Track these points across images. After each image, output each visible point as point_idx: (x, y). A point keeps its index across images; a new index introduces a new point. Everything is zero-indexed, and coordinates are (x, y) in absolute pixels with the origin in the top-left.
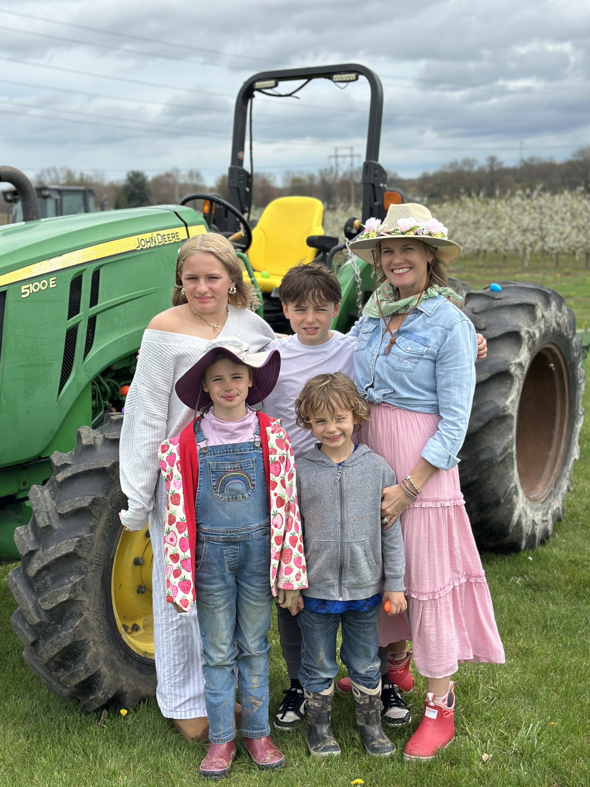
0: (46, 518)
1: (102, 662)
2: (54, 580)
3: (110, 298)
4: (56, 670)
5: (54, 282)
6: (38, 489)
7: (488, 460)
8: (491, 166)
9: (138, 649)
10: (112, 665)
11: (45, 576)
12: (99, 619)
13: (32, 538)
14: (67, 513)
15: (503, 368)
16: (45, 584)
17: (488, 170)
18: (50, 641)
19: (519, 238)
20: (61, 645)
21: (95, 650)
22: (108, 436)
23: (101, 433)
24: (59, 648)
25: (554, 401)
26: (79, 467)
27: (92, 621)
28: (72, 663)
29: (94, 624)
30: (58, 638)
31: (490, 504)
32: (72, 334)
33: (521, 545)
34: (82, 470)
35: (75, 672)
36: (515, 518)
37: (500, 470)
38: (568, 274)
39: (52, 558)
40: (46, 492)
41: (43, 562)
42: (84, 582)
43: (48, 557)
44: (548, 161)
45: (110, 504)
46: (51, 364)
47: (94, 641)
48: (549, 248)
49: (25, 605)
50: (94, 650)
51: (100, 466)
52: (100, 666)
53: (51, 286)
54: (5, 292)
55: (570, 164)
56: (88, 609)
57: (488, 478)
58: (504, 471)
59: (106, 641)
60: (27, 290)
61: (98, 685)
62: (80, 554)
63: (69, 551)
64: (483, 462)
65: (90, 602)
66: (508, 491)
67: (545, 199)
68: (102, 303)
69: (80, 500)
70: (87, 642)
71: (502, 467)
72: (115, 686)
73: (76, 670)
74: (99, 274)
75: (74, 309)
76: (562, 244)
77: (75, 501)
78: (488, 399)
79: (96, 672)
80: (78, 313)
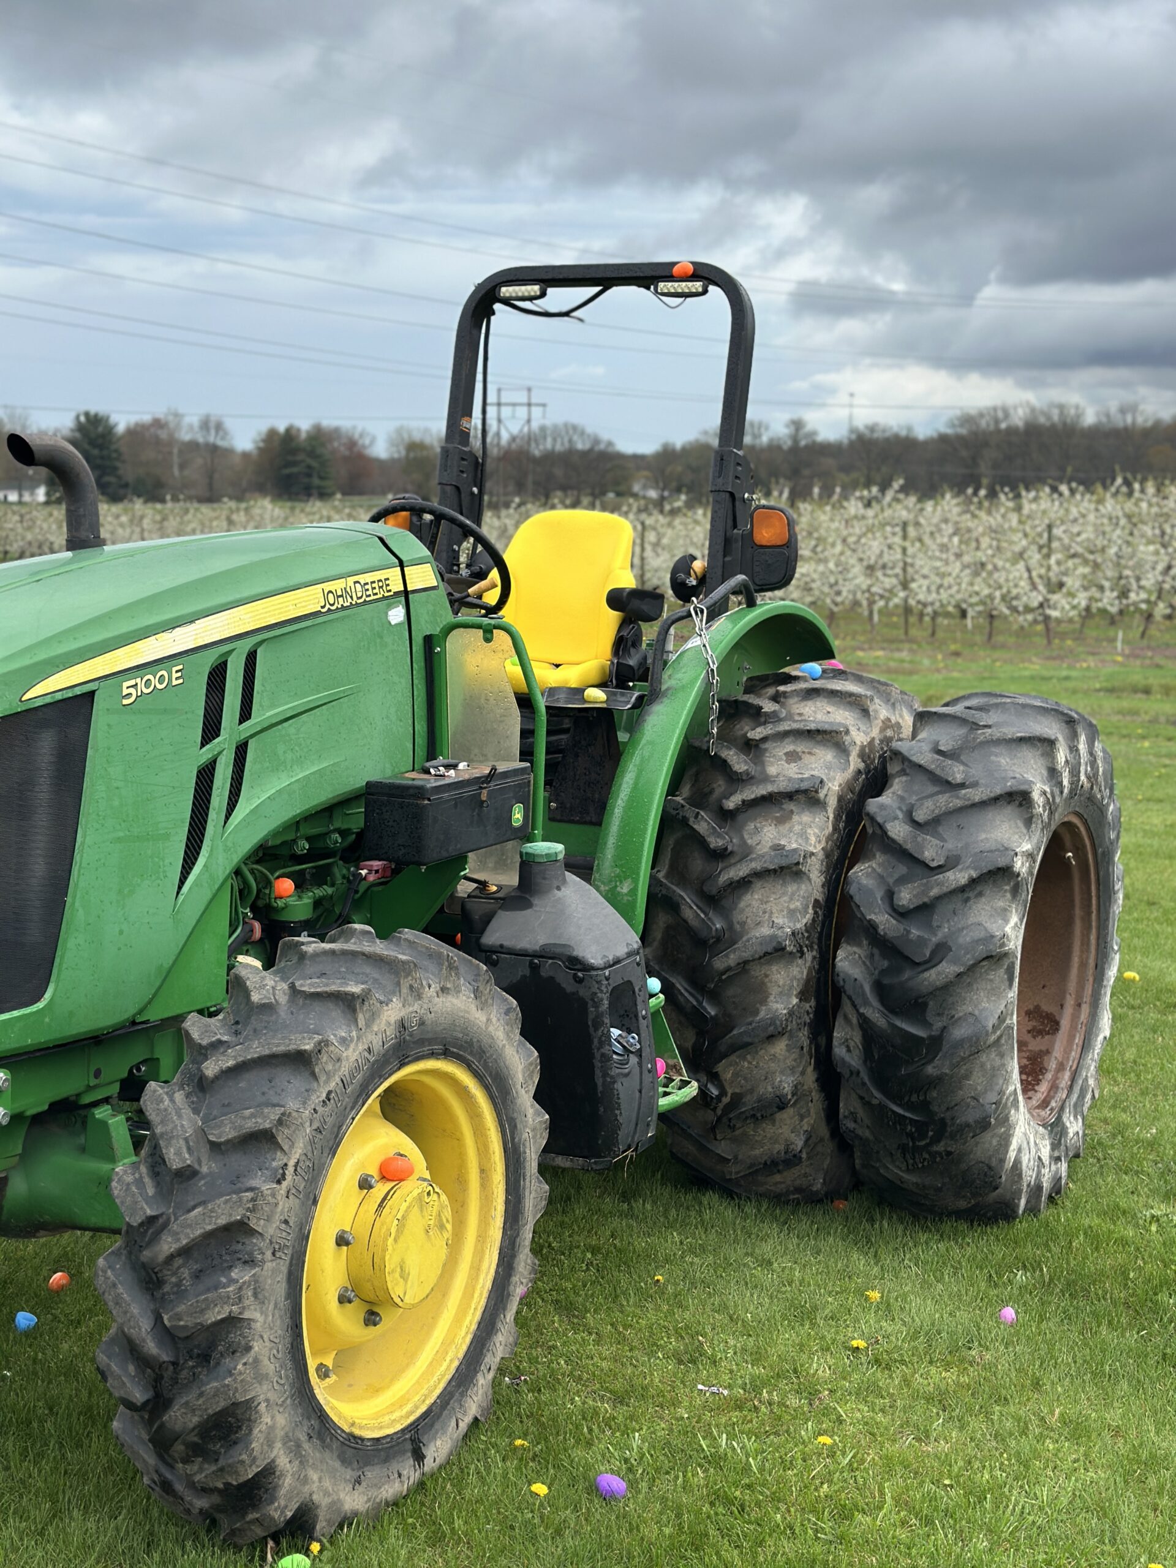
0: (185, 1150)
1: (278, 1445)
2: (197, 1276)
3: (273, 706)
4: (186, 1461)
5: (179, 674)
6: (161, 1091)
7: (969, 1039)
8: (795, 439)
9: (340, 1417)
10: (296, 1450)
11: (179, 1268)
12: (280, 1356)
13: (151, 1191)
14: (228, 1142)
15: (1002, 862)
16: (179, 1284)
17: (788, 444)
18: (183, 1401)
19: (863, 581)
20: (206, 1410)
21: (269, 1420)
22: (302, 985)
23: (283, 979)
24: (201, 1416)
25: (1069, 922)
26: (248, 1048)
27: (266, 1362)
28: (221, 1446)
29: (269, 1367)
30: (201, 1395)
31: (968, 1125)
32: (206, 775)
33: (1018, 1206)
34: (256, 1056)
35: (229, 1466)
36: (1012, 1155)
37: (989, 1059)
38: (957, 654)
39: (198, 1232)
40: (179, 1096)
41: (178, 1240)
42: (256, 1282)
43: (188, 1230)
44: (903, 433)
45: (308, 1124)
46: (167, 837)
47: (267, 1400)
48: (919, 602)
49: (134, 1328)
50: (267, 1419)
51: (292, 1047)
52: (275, 1452)
53: (175, 682)
54: (92, 694)
55: (943, 439)
56: (262, 1337)
57: (967, 1077)
58: (998, 1062)
59: (289, 1401)
60: (132, 690)
61: (267, 1490)
62: (252, 1224)
63: (233, 1219)
64: (960, 1043)
65: (265, 1322)
66: (1004, 1101)
67: (904, 508)
68: (261, 715)
69: (253, 1116)
70: (256, 1403)
71: (993, 1055)
72: (298, 1494)
73: (230, 1461)
74: (255, 658)
75: (211, 730)
76: (944, 595)
77: (244, 1118)
78: (971, 920)
79: (269, 1464)
80: (218, 736)
